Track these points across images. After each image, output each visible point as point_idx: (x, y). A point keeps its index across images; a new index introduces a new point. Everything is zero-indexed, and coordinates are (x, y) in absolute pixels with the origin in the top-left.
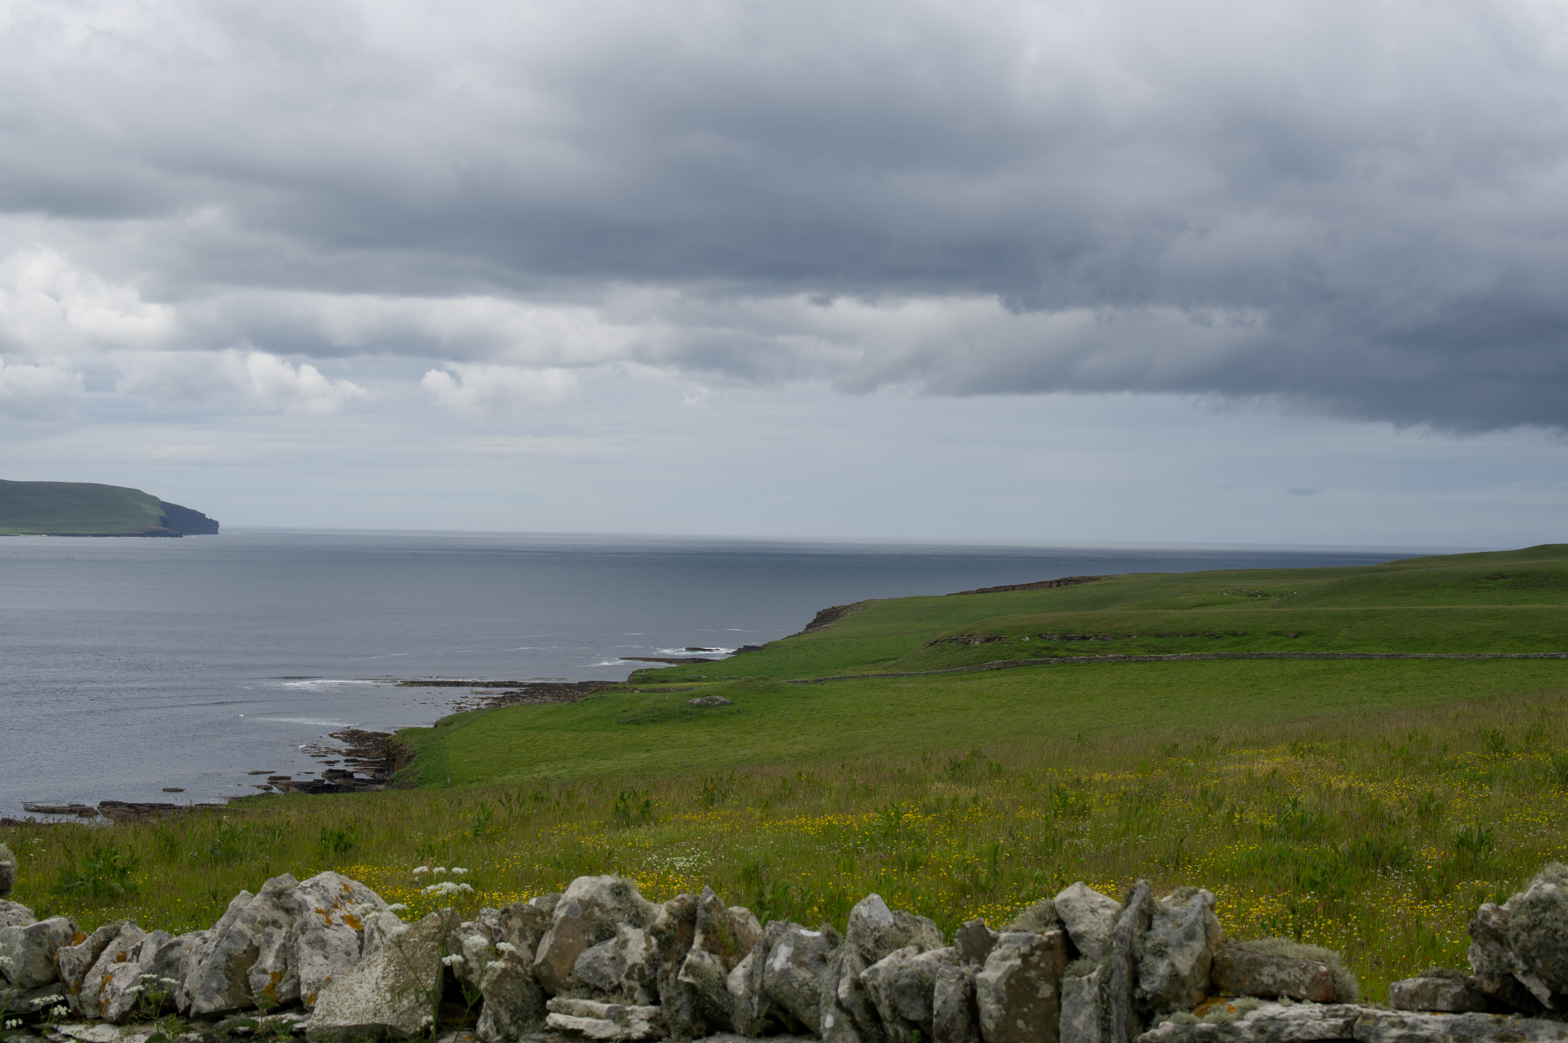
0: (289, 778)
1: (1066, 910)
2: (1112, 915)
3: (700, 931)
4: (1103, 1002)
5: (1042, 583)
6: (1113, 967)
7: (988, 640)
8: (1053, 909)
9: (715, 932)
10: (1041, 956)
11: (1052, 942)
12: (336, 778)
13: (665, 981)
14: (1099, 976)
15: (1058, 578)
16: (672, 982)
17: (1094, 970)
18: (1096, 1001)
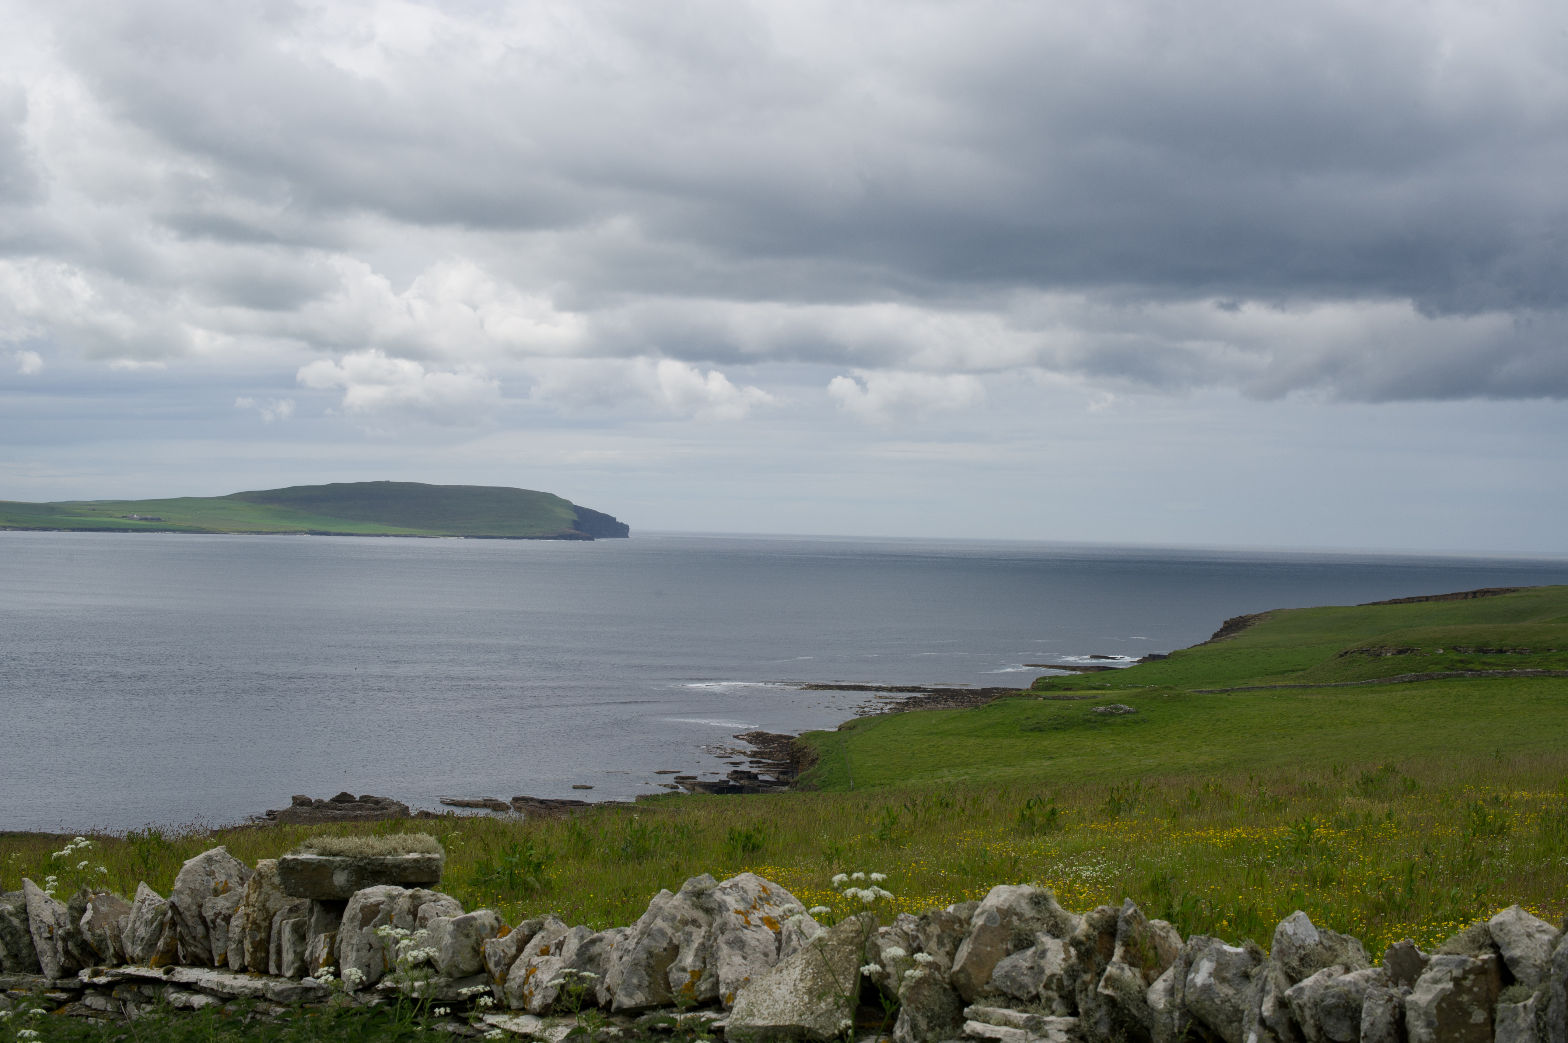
0: (695, 778)
1: (1501, 934)
2: (1549, 940)
3: (1120, 943)
4: (1539, 1030)
5: (1457, 594)
6: (1550, 994)
7: (1400, 652)
8: (1487, 932)
9: (1135, 945)
10: (1474, 980)
11: (1486, 966)
12: (741, 779)
13: (1084, 993)
14: (1535, 1003)
15: (1474, 590)
16: (1091, 994)
17: (1530, 996)
18: (1532, 1029)
